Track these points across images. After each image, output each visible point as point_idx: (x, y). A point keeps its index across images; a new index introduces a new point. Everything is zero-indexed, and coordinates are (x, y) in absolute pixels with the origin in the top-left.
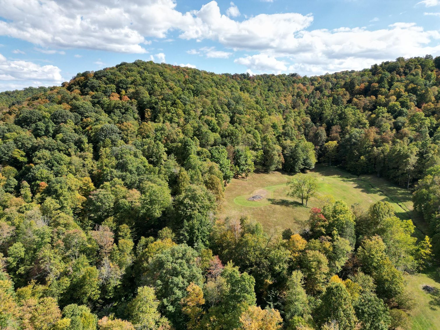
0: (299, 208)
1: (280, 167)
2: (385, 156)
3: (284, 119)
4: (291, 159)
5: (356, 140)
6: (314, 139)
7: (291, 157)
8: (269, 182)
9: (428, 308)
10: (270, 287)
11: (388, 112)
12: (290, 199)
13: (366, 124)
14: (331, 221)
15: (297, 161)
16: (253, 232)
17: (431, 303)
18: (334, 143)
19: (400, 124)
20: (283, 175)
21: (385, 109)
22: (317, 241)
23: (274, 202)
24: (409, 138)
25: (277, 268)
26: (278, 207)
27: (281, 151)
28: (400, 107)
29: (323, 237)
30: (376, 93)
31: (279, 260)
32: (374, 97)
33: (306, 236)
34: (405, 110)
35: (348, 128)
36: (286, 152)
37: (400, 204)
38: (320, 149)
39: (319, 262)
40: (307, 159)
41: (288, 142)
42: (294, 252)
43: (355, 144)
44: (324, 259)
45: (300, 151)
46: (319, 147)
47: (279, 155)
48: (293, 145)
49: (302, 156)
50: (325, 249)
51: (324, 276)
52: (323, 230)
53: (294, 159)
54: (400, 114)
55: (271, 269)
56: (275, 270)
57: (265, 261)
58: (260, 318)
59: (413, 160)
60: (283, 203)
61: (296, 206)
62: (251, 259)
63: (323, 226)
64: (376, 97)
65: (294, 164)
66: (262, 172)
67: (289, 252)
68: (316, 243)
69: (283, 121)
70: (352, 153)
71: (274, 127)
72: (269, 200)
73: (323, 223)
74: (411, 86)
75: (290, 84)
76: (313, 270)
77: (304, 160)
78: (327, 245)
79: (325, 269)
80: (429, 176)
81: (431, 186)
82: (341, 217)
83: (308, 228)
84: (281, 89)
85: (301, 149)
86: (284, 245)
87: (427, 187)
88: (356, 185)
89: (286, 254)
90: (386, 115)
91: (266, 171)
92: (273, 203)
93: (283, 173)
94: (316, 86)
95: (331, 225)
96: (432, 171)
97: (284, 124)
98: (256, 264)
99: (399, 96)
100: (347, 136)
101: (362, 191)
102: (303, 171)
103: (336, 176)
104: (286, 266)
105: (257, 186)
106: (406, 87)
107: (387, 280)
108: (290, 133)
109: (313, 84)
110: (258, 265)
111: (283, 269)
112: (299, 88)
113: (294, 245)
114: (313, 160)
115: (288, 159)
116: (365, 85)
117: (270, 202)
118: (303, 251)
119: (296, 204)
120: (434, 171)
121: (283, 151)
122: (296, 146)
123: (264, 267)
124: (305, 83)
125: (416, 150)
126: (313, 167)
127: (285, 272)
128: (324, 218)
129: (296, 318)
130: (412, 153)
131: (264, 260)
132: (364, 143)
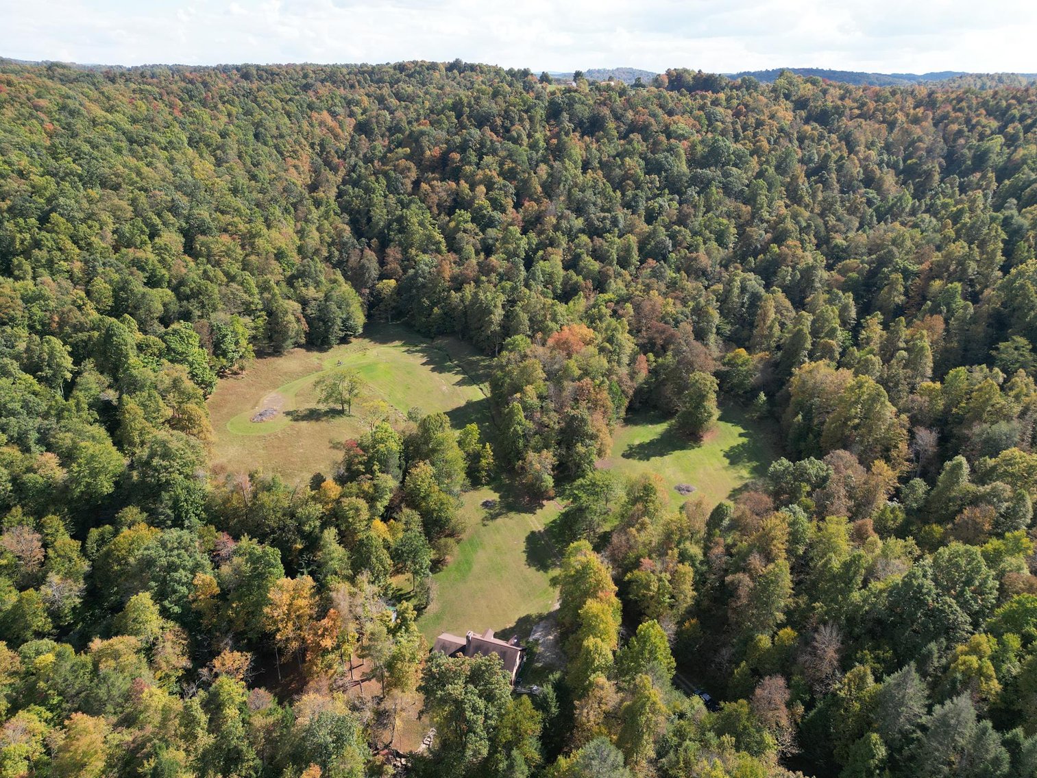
0: (339, 421)
1: (303, 341)
2: (465, 307)
3: (297, 232)
4: (321, 324)
5: (424, 278)
6: (356, 278)
7: (319, 319)
8: (286, 373)
9: (481, 526)
10: (301, 552)
11: (473, 220)
12: (323, 407)
13: (440, 242)
14: (370, 455)
15: (330, 327)
16: (269, 489)
17: (485, 519)
18: (392, 282)
19: (490, 241)
20: (310, 353)
21: (467, 216)
22: (354, 483)
23: (296, 417)
24: (499, 274)
25: (307, 528)
26: (304, 424)
27: (300, 310)
28: (490, 209)
29: (362, 476)
30: (456, 175)
31: (308, 518)
32: (454, 185)
33: (341, 480)
34: (497, 215)
35: (413, 252)
36: (309, 311)
37: (481, 386)
38: (371, 294)
39: (357, 510)
40: (348, 319)
41: (311, 292)
42: (327, 503)
43: (424, 285)
44: (362, 504)
45: (333, 307)
46: (368, 291)
47: (298, 320)
48: (321, 295)
49: (338, 315)
50: (364, 492)
51: (365, 523)
52: (361, 468)
53: (325, 323)
54: (491, 223)
55: (299, 530)
56: (304, 532)
57: (291, 523)
58: (291, 589)
59: (498, 315)
60: (313, 415)
61: (333, 417)
62: (272, 523)
63: (360, 463)
64: (458, 184)
65: (327, 331)
66: (270, 355)
67: (319, 506)
68: (353, 487)
69: (296, 238)
70: (420, 303)
71: (280, 256)
72: (288, 414)
73: (360, 459)
74: (508, 165)
75: (302, 112)
76: (350, 520)
77: (344, 321)
78: (366, 486)
79: (365, 514)
80: (505, 353)
81: (507, 366)
82: (381, 447)
83: (342, 470)
84: (285, 131)
85: (336, 303)
86: (313, 498)
87: (502, 367)
88: (425, 360)
89: (317, 509)
90: (470, 226)
91: (277, 351)
92: (296, 420)
93: (308, 350)
94: (360, 118)
95: (371, 459)
96: (510, 344)
97: (298, 243)
98: (279, 529)
99: (490, 186)
100: (411, 271)
101: (433, 370)
102: (344, 340)
103: (397, 343)
104: (318, 523)
105: (265, 389)
106: (501, 164)
107: (434, 510)
108: (313, 270)
109: (352, 114)
110: (282, 529)
111: (315, 527)
112: (322, 123)
113: (325, 495)
114: (359, 319)
115: (316, 323)
116: (441, 149)
117: (290, 418)
118: (338, 502)
119: (334, 413)
120: (511, 344)
121: (304, 309)
122: (327, 298)
123: (290, 531)
124: (335, 112)
125: (503, 298)
126: (361, 330)
127: (317, 530)
128: (362, 453)
129: (329, 578)
130: (495, 306)
131: (289, 521)
132: (437, 286)
